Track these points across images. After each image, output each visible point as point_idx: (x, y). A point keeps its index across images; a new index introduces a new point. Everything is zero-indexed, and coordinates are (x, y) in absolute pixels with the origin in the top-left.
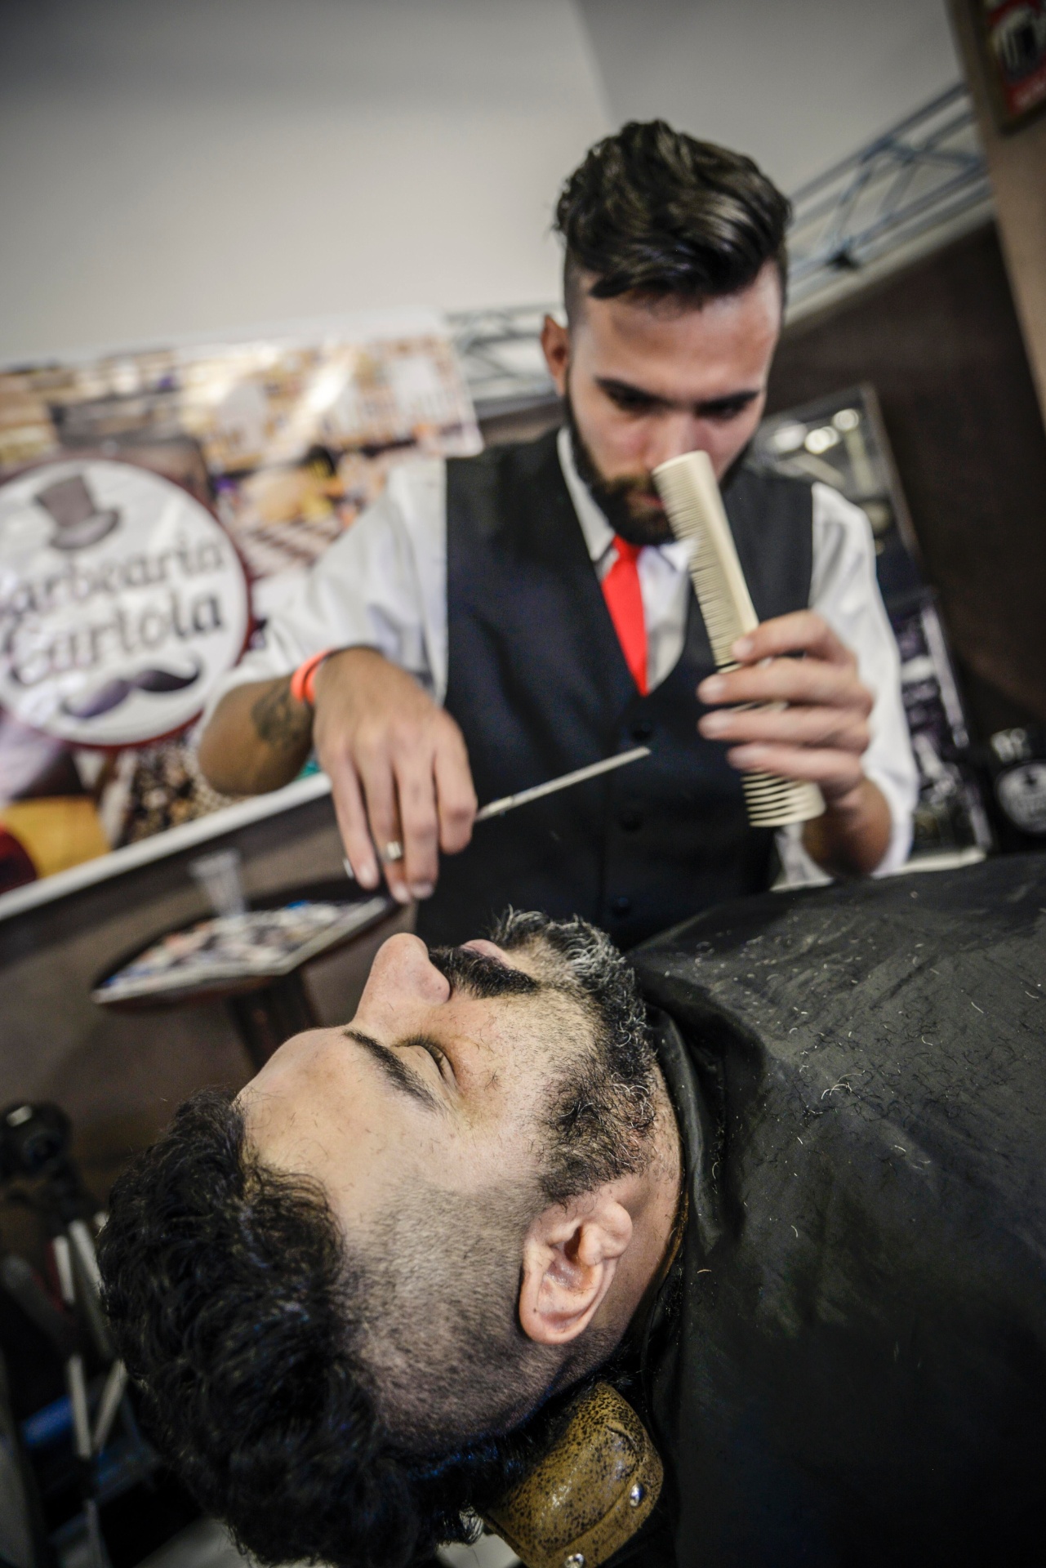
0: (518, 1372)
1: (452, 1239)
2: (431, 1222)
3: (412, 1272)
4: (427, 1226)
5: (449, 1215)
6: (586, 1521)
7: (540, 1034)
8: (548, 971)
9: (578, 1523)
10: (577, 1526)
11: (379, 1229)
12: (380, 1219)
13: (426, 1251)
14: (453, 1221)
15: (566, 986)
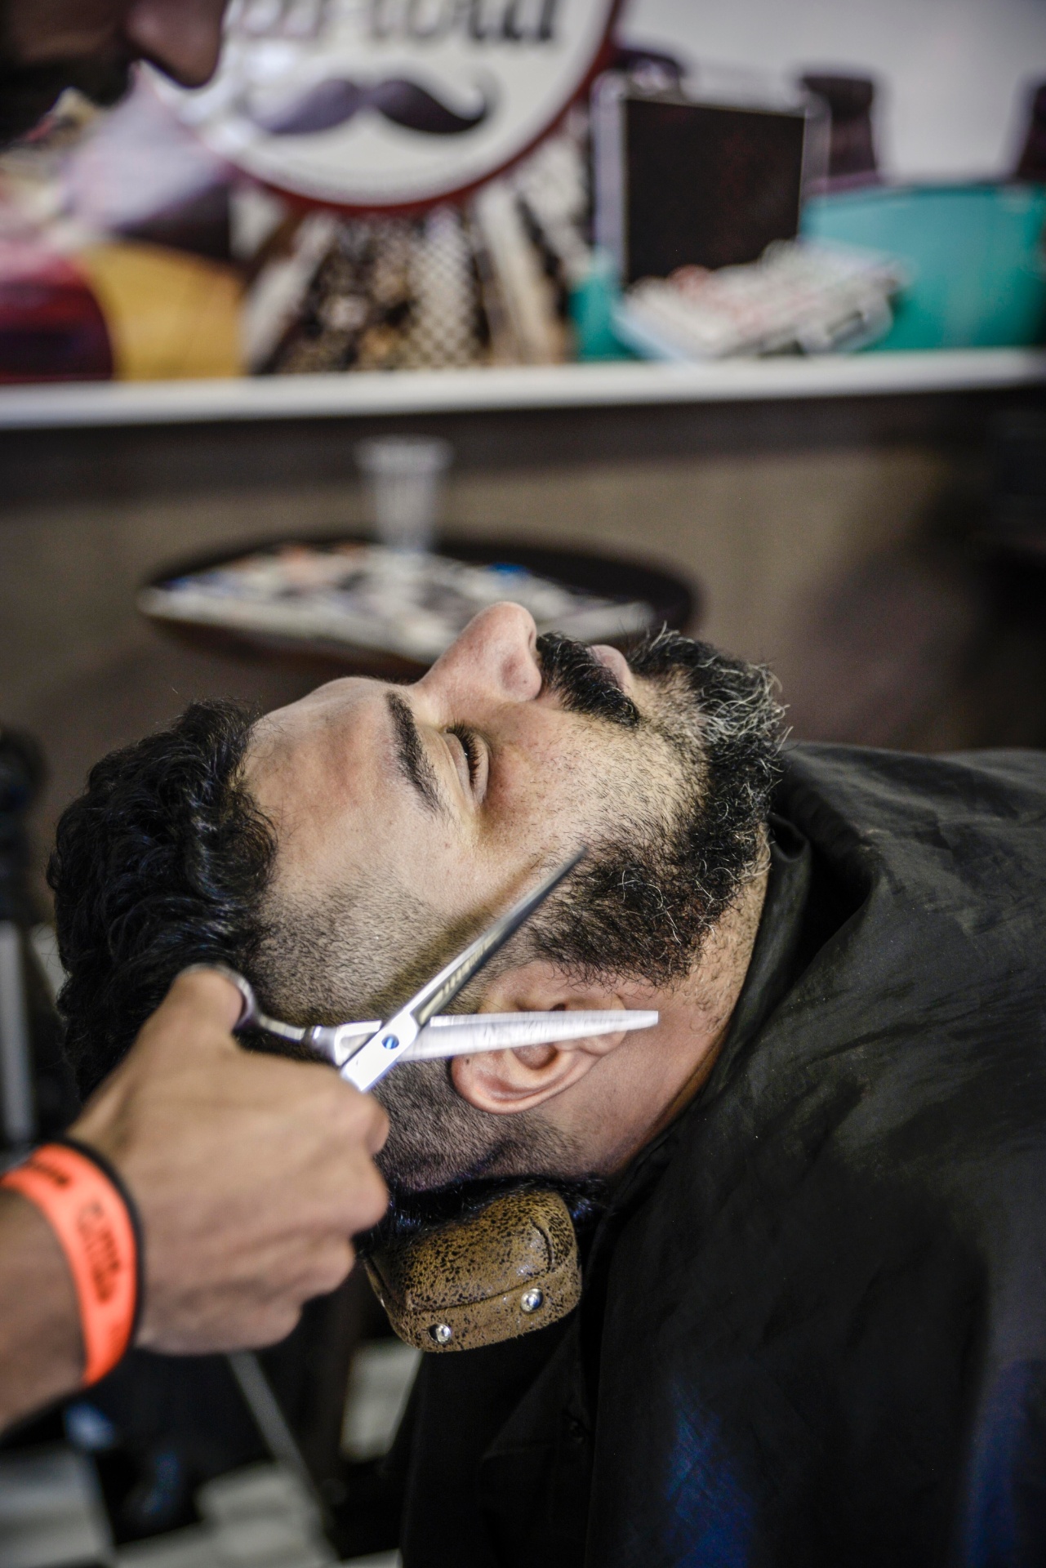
0: (437, 1122)
1: (404, 950)
2: (388, 924)
3: (350, 960)
4: (383, 926)
5: (410, 924)
6: (466, 1294)
7: (605, 777)
8: (669, 715)
9: (457, 1292)
10: (455, 1295)
11: (331, 904)
12: (336, 896)
13: (372, 950)
14: (414, 933)
15: (680, 741)
